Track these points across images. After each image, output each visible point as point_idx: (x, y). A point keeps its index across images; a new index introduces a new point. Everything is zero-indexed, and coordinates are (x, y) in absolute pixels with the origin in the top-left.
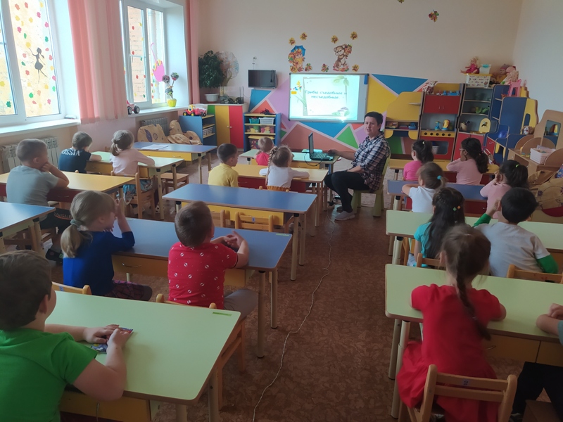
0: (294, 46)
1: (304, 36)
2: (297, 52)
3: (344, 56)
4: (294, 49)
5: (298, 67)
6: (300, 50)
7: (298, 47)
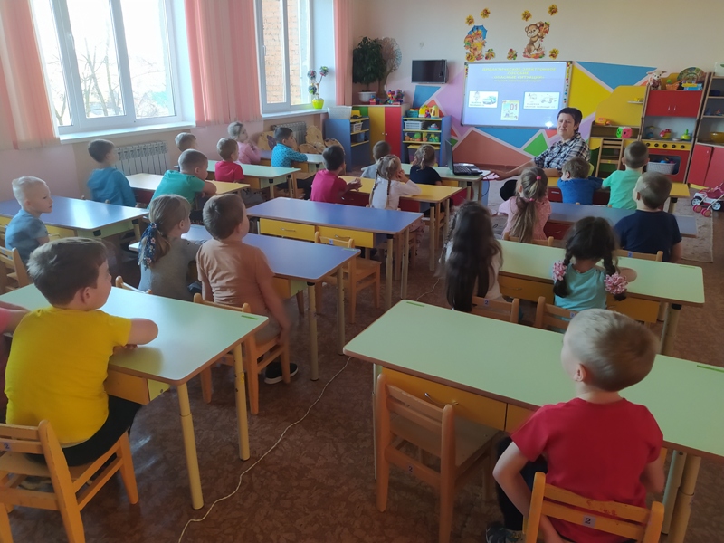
0: (472, 26)
1: (486, 13)
2: (477, 33)
3: (539, 37)
4: (473, 30)
5: (476, 54)
6: (480, 31)
7: (477, 28)
